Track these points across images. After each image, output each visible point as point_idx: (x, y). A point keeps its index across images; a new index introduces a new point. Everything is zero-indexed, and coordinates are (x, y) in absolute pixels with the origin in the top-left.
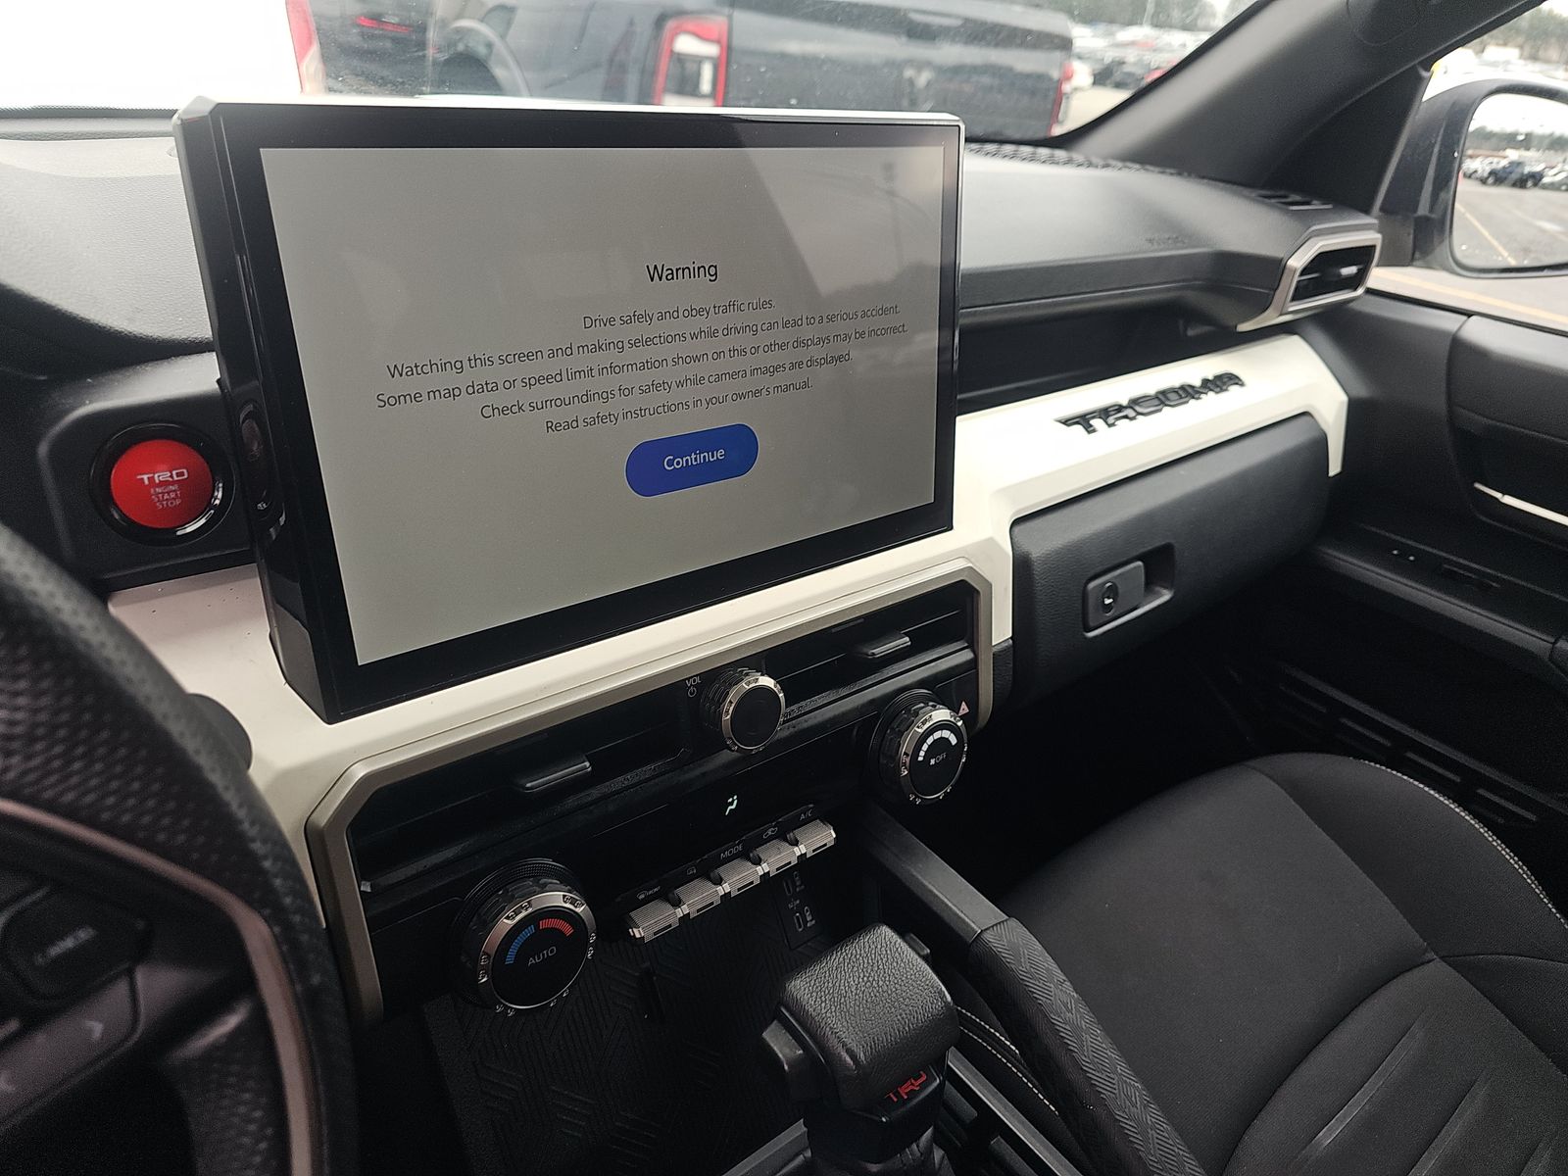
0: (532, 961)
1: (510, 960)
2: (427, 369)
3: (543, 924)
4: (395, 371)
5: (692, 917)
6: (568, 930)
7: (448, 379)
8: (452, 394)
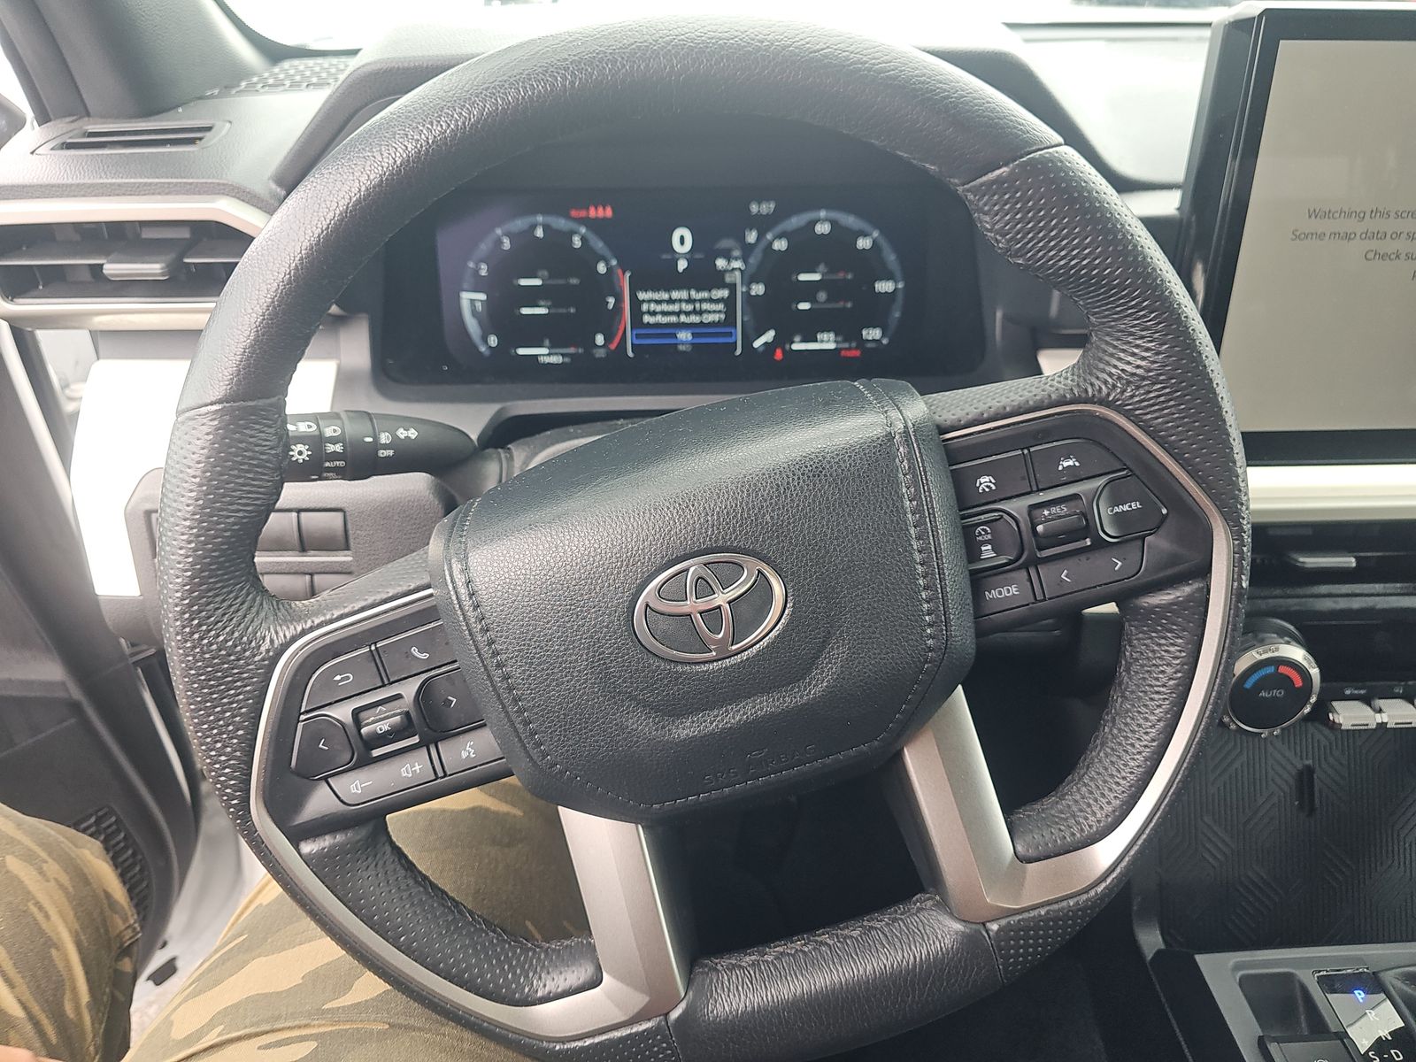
0: (1263, 694)
1: (1248, 685)
2: (1337, 215)
3: (1283, 669)
4: (1313, 214)
5: (1388, 726)
6: (1298, 683)
7: (1351, 225)
8: (1348, 237)
